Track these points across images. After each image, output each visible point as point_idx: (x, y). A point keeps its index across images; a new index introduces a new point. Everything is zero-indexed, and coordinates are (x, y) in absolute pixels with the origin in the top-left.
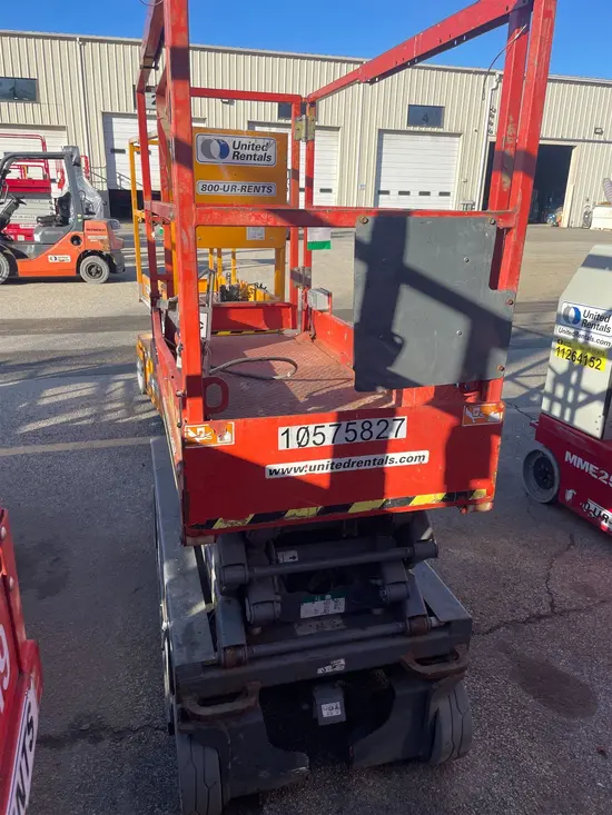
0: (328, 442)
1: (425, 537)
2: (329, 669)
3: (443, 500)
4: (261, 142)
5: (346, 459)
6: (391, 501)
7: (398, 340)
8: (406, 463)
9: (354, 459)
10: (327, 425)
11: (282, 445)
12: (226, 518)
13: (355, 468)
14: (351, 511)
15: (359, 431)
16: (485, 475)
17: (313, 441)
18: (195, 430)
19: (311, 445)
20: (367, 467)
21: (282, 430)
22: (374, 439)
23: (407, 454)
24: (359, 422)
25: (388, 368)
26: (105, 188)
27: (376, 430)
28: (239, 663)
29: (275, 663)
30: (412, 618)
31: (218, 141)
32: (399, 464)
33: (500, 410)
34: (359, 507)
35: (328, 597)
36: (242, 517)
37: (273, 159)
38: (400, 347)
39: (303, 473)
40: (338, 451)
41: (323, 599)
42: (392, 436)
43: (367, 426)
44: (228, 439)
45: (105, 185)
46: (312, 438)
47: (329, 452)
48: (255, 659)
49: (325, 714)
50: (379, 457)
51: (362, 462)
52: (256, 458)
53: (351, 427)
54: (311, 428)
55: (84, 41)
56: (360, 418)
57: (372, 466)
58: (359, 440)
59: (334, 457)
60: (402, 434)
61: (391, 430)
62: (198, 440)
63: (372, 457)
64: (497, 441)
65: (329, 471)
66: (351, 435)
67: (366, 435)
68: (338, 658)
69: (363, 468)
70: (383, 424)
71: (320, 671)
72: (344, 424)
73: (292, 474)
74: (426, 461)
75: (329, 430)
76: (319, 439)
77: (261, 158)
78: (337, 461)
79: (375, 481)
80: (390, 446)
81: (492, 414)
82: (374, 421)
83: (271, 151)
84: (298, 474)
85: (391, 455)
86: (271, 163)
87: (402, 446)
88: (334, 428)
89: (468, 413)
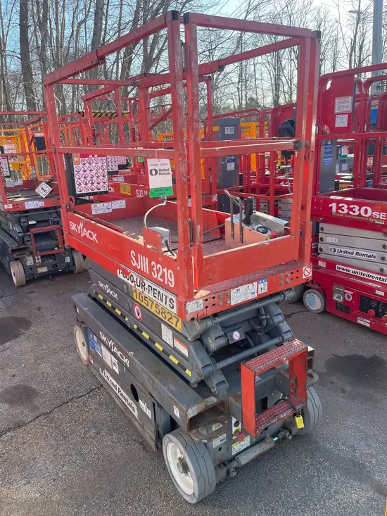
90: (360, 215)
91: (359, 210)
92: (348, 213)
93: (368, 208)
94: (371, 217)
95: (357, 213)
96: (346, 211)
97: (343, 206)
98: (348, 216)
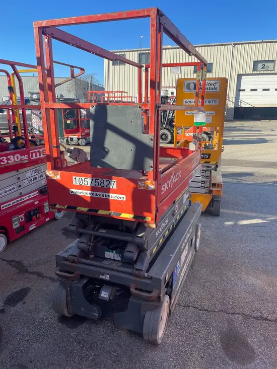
0: (89, 185)
1: (140, 235)
2: (104, 277)
3: (133, 217)
4: (213, 82)
5: (96, 193)
6: (113, 213)
7: (107, 150)
8: (117, 199)
9: (98, 193)
10: (89, 178)
11: (74, 183)
12: (59, 205)
13: (99, 196)
14: (98, 213)
15: (100, 183)
16: (150, 211)
17: (84, 183)
18: (49, 172)
19: (83, 185)
20: (103, 197)
21: (74, 177)
22: (105, 187)
23: (117, 195)
24: (100, 180)
25: (103, 160)
26: (233, 107)
27: (106, 184)
28: (74, 262)
29: (86, 267)
30: (137, 270)
31: (194, 83)
32: (114, 199)
33: (153, 185)
34: (101, 212)
35: (114, 252)
36: (64, 206)
37: (218, 89)
38: (107, 153)
39: (81, 195)
40: (93, 189)
41: (113, 252)
42: (111, 187)
43: (102, 181)
44: (58, 178)
45: (233, 105)
46: (83, 182)
47: (90, 189)
48: (80, 263)
49: (102, 295)
50: (107, 194)
51: (101, 195)
52: (67, 186)
53: (97, 181)
54: (83, 178)
55: (235, 45)
56: (100, 178)
57: (104, 197)
58: (99, 186)
59: (91, 191)
60: (115, 187)
61: (111, 185)
62: (50, 176)
63: (104, 194)
64: (153, 198)
65: (90, 196)
66: (97, 184)
67: (102, 185)
68: (108, 274)
69: (101, 197)
70: (108, 182)
71: (101, 277)
72: (94, 179)
73: (78, 194)
74: (125, 199)
75: (89, 180)
76: (86, 183)
77: (212, 89)
78: (92, 192)
79: (106, 204)
80: (111, 191)
81: (150, 185)
82: (105, 180)
83: (217, 86)
84: (80, 194)
85: (111, 194)
86: (217, 90)
87: (115, 192)
88: (91, 180)
89: (140, 183)
90: (15, 161)
91: (14, 158)
92: (8, 163)
93: (18, 155)
94: (21, 160)
95: (13, 160)
96: (6, 162)
97: (3, 159)
98: (8, 165)
